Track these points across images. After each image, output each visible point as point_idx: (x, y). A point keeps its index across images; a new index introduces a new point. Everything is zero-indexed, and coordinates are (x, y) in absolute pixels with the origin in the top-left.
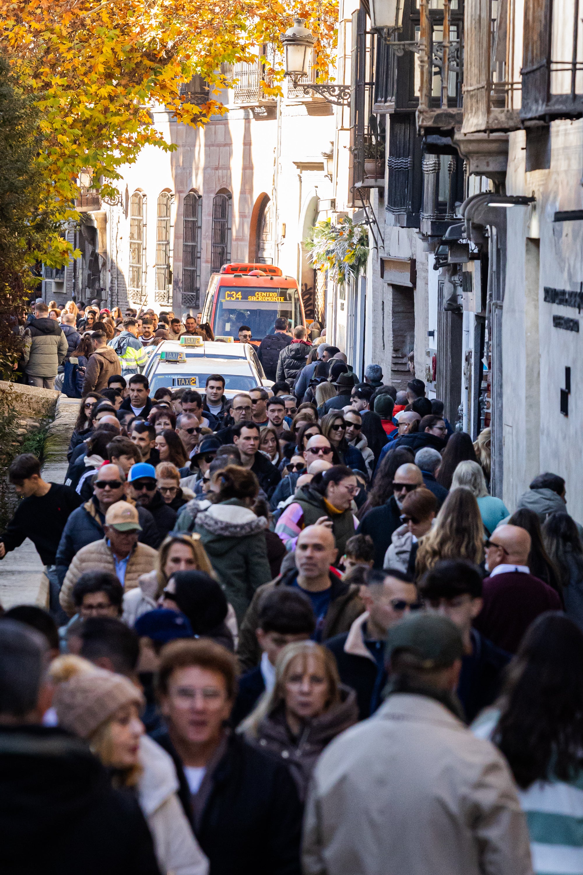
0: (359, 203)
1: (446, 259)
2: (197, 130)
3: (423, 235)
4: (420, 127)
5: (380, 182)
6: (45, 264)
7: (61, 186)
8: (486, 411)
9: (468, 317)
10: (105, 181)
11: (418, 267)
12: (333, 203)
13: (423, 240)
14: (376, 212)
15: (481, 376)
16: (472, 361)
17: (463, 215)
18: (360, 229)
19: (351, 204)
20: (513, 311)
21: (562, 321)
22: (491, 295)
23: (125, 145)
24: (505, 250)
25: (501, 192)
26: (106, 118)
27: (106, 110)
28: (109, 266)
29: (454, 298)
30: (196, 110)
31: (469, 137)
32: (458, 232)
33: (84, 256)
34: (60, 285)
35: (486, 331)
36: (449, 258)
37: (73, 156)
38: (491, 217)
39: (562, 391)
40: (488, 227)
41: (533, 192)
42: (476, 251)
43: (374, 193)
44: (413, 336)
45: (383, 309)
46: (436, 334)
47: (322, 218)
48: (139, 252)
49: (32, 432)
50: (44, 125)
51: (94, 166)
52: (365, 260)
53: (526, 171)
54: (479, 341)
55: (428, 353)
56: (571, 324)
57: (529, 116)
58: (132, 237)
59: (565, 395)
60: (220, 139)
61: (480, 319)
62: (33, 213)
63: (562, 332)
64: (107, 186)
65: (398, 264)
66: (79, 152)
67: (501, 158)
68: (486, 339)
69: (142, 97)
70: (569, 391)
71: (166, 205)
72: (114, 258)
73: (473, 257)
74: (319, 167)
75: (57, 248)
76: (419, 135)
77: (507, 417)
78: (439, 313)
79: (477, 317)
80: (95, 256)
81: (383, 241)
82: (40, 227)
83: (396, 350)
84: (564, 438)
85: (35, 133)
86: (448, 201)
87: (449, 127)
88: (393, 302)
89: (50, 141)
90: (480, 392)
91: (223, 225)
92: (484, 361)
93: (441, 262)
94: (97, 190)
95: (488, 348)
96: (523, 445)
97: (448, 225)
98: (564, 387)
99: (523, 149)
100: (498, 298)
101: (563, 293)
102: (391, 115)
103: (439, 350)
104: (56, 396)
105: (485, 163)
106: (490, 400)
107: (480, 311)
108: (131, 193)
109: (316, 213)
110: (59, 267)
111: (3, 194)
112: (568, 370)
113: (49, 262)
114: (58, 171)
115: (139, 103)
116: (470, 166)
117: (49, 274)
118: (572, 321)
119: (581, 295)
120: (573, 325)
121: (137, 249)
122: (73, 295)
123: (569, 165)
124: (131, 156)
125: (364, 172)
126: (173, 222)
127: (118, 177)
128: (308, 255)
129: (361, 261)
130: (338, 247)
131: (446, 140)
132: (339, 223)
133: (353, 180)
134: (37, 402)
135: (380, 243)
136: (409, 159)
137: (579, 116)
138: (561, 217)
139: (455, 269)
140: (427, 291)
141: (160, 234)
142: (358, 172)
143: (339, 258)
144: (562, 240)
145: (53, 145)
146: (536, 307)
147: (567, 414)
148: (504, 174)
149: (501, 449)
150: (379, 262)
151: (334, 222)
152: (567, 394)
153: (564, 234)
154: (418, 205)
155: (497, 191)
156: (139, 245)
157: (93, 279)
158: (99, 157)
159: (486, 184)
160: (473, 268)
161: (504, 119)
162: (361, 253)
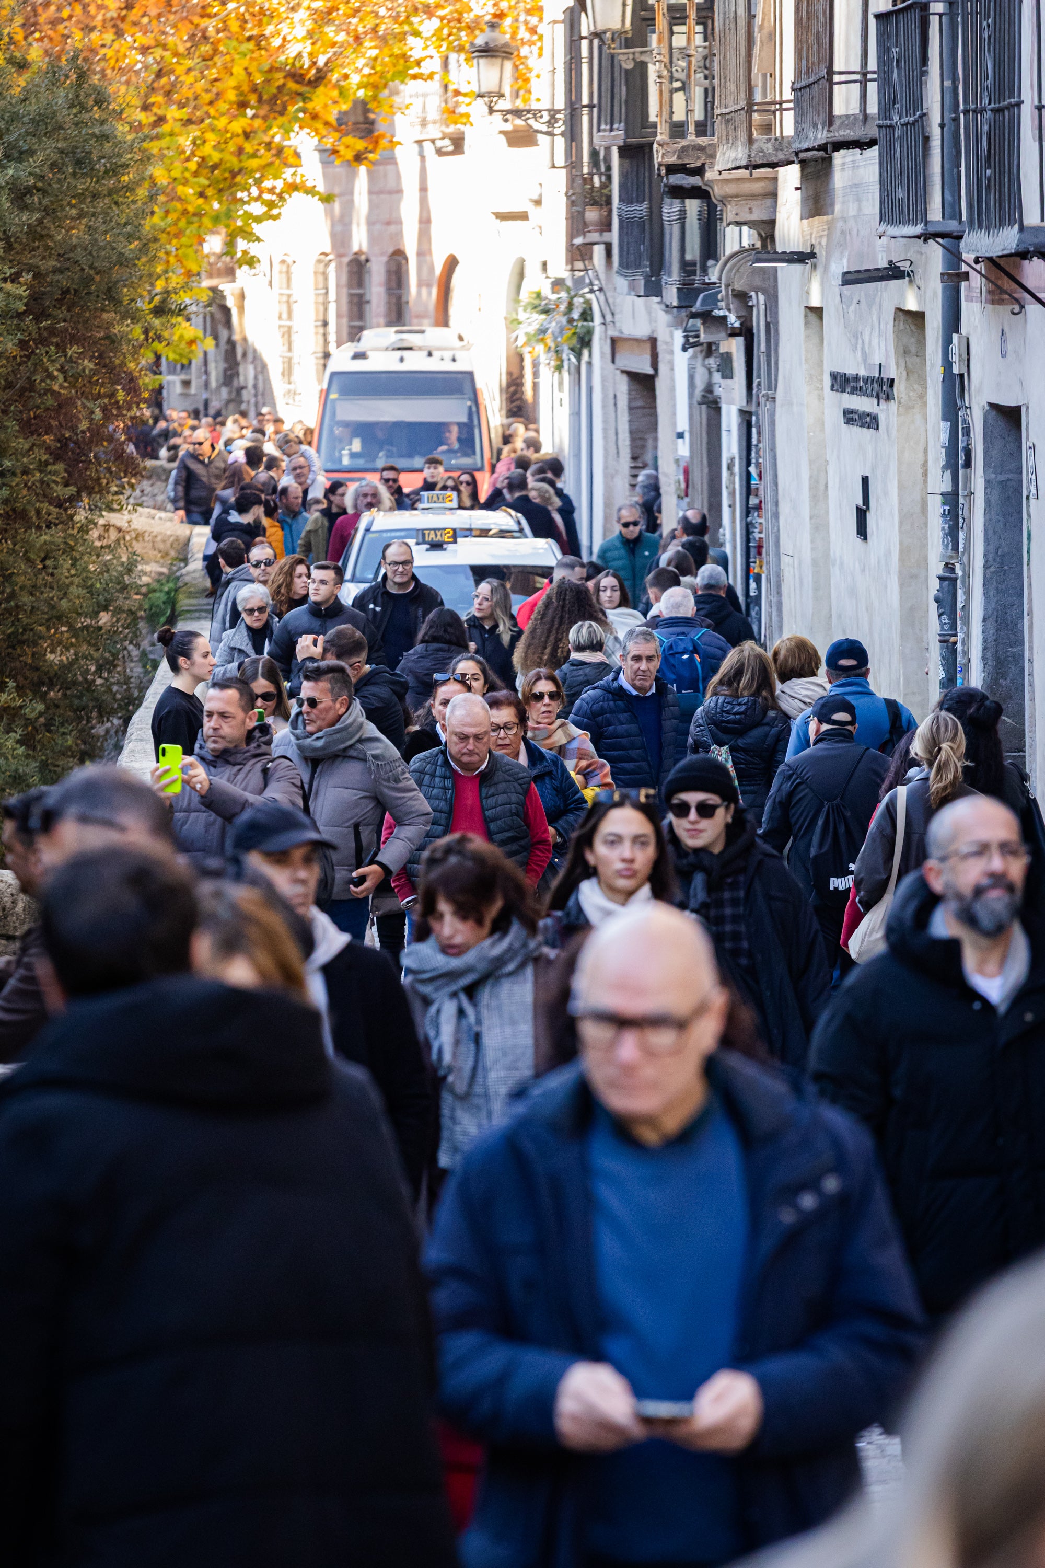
0: (579, 265)
1: (698, 336)
2: (358, 171)
3: (667, 306)
4: (660, 165)
5: (606, 237)
6: (167, 358)
7: (185, 256)
8: (757, 535)
9: (729, 412)
10: (242, 244)
11: (661, 347)
12: (545, 264)
13: (666, 312)
14: (602, 276)
15: (749, 491)
16: (736, 469)
17: (720, 279)
18: (581, 300)
19: (569, 267)
20: (790, 404)
21: (856, 416)
22: (759, 384)
23: (266, 196)
24: (777, 324)
25: (769, 248)
26: (240, 161)
27: (240, 151)
28: (250, 357)
29: (709, 389)
30: (360, 145)
31: (726, 175)
32: (713, 300)
33: (217, 345)
34: (186, 383)
35: (754, 430)
36: (702, 335)
37: (198, 214)
38: (758, 281)
39: (858, 509)
40: (753, 294)
41: (812, 246)
42: (737, 325)
43: (598, 252)
44: (656, 439)
45: (615, 405)
46: (687, 435)
47: (529, 286)
48: (290, 336)
49: (158, 581)
50: (159, 173)
51: (227, 226)
52: (590, 340)
53: (802, 219)
54: (744, 444)
55: (677, 461)
56: (868, 419)
57: (805, 145)
58: (280, 318)
59: (862, 515)
61: (746, 416)
62: (149, 292)
63: (856, 430)
64: (245, 253)
65: (634, 343)
66: (207, 208)
67: (768, 202)
68: (754, 441)
69: (287, 131)
70: (868, 508)
71: (323, 274)
72: (257, 347)
73: (733, 334)
74: (524, 216)
75: (181, 337)
76: (659, 175)
77: (786, 544)
78: (691, 407)
79: (742, 412)
80: (231, 344)
81: (613, 314)
82: (159, 311)
83: (634, 458)
84: (863, 570)
85: (146, 184)
86: (698, 259)
87: (699, 164)
88: (629, 394)
89: (167, 195)
90: (747, 511)
91: (399, 298)
92: (752, 469)
93: (691, 340)
94: (232, 258)
95: (757, 452)
96: (809, 580)
97: (699, 291)
98: (860, 503)
99: (797, 189)
100: (769, 388)
101: (856, 378)
102: (620, 148)
103: (692, 457)
104: (188, 532)
105: (747, 210)
106: (762, 521)
107: (744, 403)
108: (276, 260)
109: (521, 278)
110: (185, 362)
111: (110, 269)
112: (865, 481)
113: (172, 356)
114: (178, 235)
115: (283, 139)
116: (726, 214)
117: (172, 371)
118: (868, 415)
119: (880, 381)
120: (870, 421)
121: (288, 333)
122: (205, 396)
123: (860, 209)
124: (275, 212)
125: (585, 224)
126: (332, 296)
127: (258, 239)
128: (514, 335)
129: (585, 341)
130: (554, 324)
131: (694, 181)
132: (553, 293)
133: (571, 235)
134: (164, 541)
135: (609, 318)
136: (645, 206)
137: (872, 143)
138: (851, 278)
139: (710, 350)
140: (673, 380)
141: (317, 311)
142: (576, 225)
143: (555, 338)
144: (852, 308)
145: (172, 200)
146: (821, 398)
147: (865, 539)
148: (772, 222)
149: (779, 587)
150: (609, 341)
151: (547, 291)
152: (865, 512)
153: (855, 301)
154: (658, 265)
155: (764, 246)
156: (290, 328)
157: (230, 374)
158: (233, 214)
159: (748, 237)
160: (735, 347)
161: (771, 151)
162: (584, 330)
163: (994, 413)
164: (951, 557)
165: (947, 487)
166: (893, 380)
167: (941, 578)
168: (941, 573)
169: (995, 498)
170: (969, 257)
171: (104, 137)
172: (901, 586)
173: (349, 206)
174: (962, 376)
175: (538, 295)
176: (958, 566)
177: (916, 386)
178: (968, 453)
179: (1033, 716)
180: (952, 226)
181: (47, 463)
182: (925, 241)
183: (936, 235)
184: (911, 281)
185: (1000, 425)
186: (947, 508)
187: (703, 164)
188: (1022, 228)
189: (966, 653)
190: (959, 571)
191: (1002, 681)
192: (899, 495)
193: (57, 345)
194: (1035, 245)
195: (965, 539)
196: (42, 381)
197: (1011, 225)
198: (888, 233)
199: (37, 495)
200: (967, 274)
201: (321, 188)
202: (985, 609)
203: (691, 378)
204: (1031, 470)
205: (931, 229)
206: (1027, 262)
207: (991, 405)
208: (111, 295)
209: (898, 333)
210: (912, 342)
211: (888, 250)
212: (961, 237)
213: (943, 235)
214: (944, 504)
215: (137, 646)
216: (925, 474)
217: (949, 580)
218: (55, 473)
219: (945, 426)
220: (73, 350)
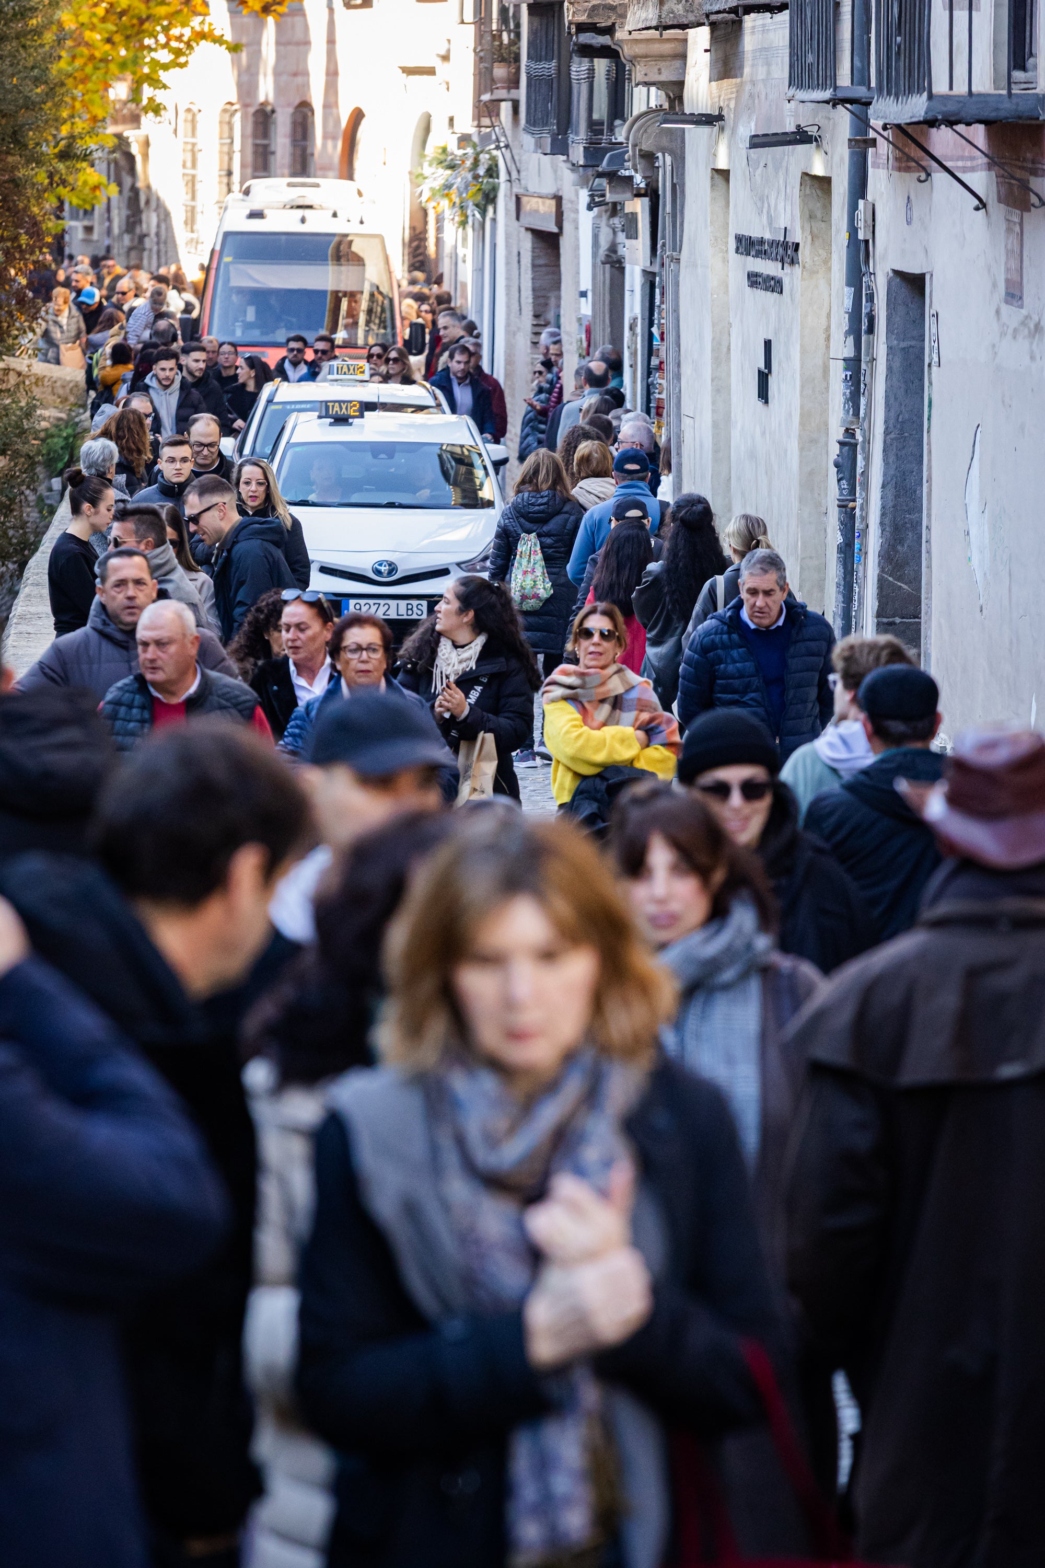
0: (486, 121)
1: (603, 196)
2: (266, 23)
3: (573, 165)
4: (570, 23)
5: (514, 94)
6: (71, 203)
7: (92, 101)
8: (657, 396)
9: (633, 272)
10: (147, 91)
11: (566, 206)
12: (451, 120)
13: (572, 170)
14: (509, 133)
15: (650, 351)
16: (639, 330)
17: (628, 139)
18: (487, 156)
19: (476, 123)
20: (695, 266)
21: (760, 280)
22: (664, 245)
23: (174, 44)
24: (683, 186)
25: (677, 109)
26: (149, 8)
28: (153, 204)
29: (613, 249)
31: (636, 35)
32: (619, 160)
33: (120, 192)
34: (89, 230)
35: (657, 291)
36: (608, 195)
37: (104, 60)
38: (665, 142)
39: (760, 372)
40: (660, 155)
41: (721, 108)
42: (643, 185)
43: (505, 109)
44: (559, 298)
45: (519, 262)
46: (590, 294)
47: (434, 141)
48: (193, 185)
49: (57, 426)
50: (67, 18)
51: (134, 73)
52: (495, 197)
53: (710, 81)
54: (647, 304)
55: (579, 320)
56: (772, 283)
57: (715, 8)
58: (184, 166)
59: (763, 378)
60: (299, 35)
61: (649, 276)
62: (55, 136)
63: (759, 293)
64: (151, 100)
65: (539, 200)
66: (114, 54)
67: (678, 63)
68: (657, 301)
70: (770, 371)
71: (228, 123)
72: (161, 195)
73: (639, 194)
74: (431, 72)
75: (85, 182)
76: (569, 33)
77: (687, 405)
78: (594, 266)
79: (645, 273)
80: (135, 191)
81: (519, 171)
82: (65, 155)
83: (536, 316)
84: (764, 434)
85: (54, 28)
86: (606, 119)
87: (609, 23)
88: (533, 252)
89: (75, 40)
90: (649, 372)
91: (304, 150)
92: (655, 330)
93: (597, 199)
94: (137, 105)
95: (660, 313)
96: (709, 442)
97: (606, 150)
98: (762, 366)
99: (706, 51)
100: (674, 250)
101: (762, 242)
102: (529, 6)
103: (594, 316)
105: (656, 71)
106: (663, 382)
107: (648, 263)
108: (182, 108)
109: (427, 132)
110: (88, 207)
111: (16, 112)
112: (768, 344)
113: (75, 201)
114: (85, 80)
116: (633, 74)
117: (74, 216)
118: (772, 279)
119: (785, 245)
120: (774, 285)
121: (192, 183)
122: (107, 242)
123: (769, 73)
124: (182, 60)
125: (493, 80)
126: (237, 145)
127: (165, 87)
128: (419, 190)
129: (489, 198)
130: (459, 180)
131: (604, 40)
132: (459, 148)
133: (478, 92)
134: (63, 387)
135: (514, 175)
136: (554, 63)
137: (782, 7)
138: (759, 142)
139: (615, 209)
140: (577, 239)
141: (221, 161)
142: (484, 81)
143: (460, 195)
144: (759, 172)
145: (79, 45)
146: (725, 261)
147: (767, 402)
148: (681, 84)
150: (514, 198)
151: (453, 146)
152: (767, 375)
153: (762, 164)
154: (565, 125)
155: (672, 107)
156: (194, 176)
157: (133, 221)
158: (140, 61)
159: (656, 97)
160: (639, 207)
161: (682, 12)
162: (490, 187)
163: (898, 280)
164: (852, 423)
165: (849, 352)
166: (798, 245)
167: (842, 444)
168: (841, 438)
169: (897, 364)
170: (876, 123)
172: (802, 450)
173: (256, 55)
174: (867, 242)
175: (444, 150)
176: (858, 432)
177: (821, 251)
178: (871, 319)
179: (929, 584)
180: (861, 92)
182: (835, 106)
183: (844, 101)
184: (818, 146)
185: (904, 292)
186: (849, 373)
188: (930, 96)
189: (864, 518)
190: (859, 437)
191: (899, 548)
192: (801, 359)
194: (944, 113)
195: (866, 405)
197: (920, 93)
198: (797, 97)
200: (874, 140)
201: (228, 37)
202: (885, 475)
203: (596, 237)
204: (933, 338)
205: (840, 95)
206: (935, 130)
207: (895, 272)
209: (804, 197)
210: (817, 206)
211: (796, 115)
212: (870, 104)
213: (851, 101)
214: (846, 369)
216: (828, 339)
217: (849, 446)
219: (849, 292)
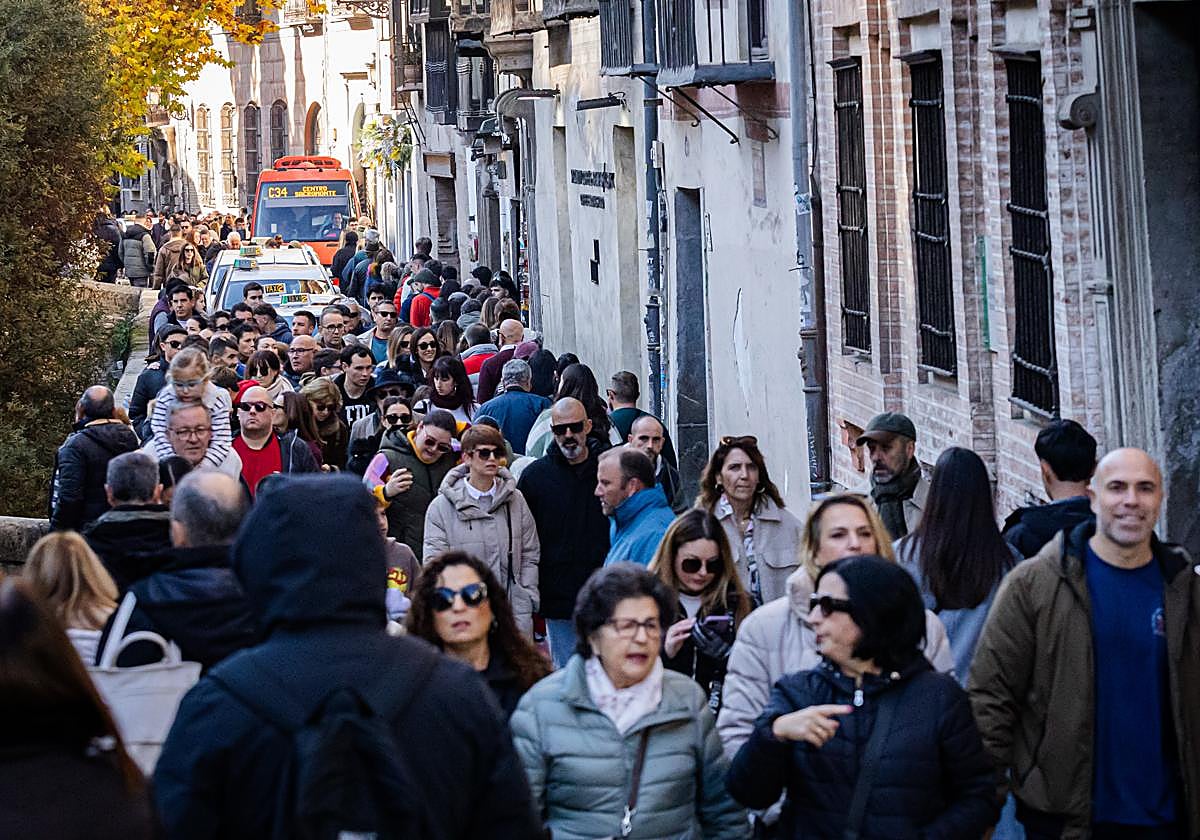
0: (401, 105)
1: (482, 150)
2: (253, 48)
3: (460, 131)
4: (453, 32)
5: (418, 86)
6: (122, 174)
7: (134, 105)
9: (504, 202)
10: (172, 97)
11: (457, 159)
12: (378, 106)
13: (460, 135)
14: (416, 112)
15: (518, 254)
16: (510, 240)
17: (495, 110)
18: (403, 129)
19: (394, 107)
20: (544, 193)
21: (589, 200)
22: (523, 180)
23: (188, 64)
24: (534, 139)
25: (528, 87)
26: (170, 41)
27: (170, 33)
28: (179, 174)
29: (491, 186)
30: (251, 29)
31: (497, 39)
32: (492, 125)
33: (156, 166)
34: (136, 193)
35: (521, 213)
36: (485, 150)
37: (142, 77)
38: (521, 111)
39: (592, 262)
40: (518, 119)
41: (557, 85)
42: (508, 142)
43: (414, 95)
44: (455, 223)
45: (427, 199)
46: (476, 218)
47: (368, 121)
48: (206, 160)
49: (118, 326)
50: (114, 48)
51: (162, 85)
52: (409, 157)
53: (550, 67)
54: (515, 223)
55: (470, 236)
56: (597, 201)
57: (550, 16)
58: (199, 148)
59: (594, 266)
60: (274, 55)
61: (515, 203)
62: (109, 129)
63: (589, 209)
64: (174, 102)
65: (439, 157)
66: (147, 73)
67: (527, 57)
68: (522, 221)
69: (201, 20)
70: (598, 262)
71: (228, 117)
72: (184, 168)
73: (506, 148)
74: (363, 76)
75: (132, 160)
76: (453, 39)
77: (544, 288)
78: (478, 199)
79: (512, 201)
80: (167, 166)
81: (424, 138)
82: (115, 141)
83: (441, 236)
84: (596, 304)
85: (105, 55)
86: (481, 98)
87: (479, 32)
88: (436, 192)
89: (120, 64)
90: (518, 266)
92: (521, 239)
93: (477, 153)
94: (166, 107)
95: (523, 228)
96: (560, 312)
97: (482, 120)
98: (593, 258)
99: (546, 47)
100: (531, 183)
101: (589, 174)
102: (426, 24)
103: (479, 233)
105: (513, 62)
106: (528, 274)
107: (514, 195)
108: (196, 108)
109: (364, 117)
110: (135, 177)
112: (596, 243)
113: (126, 173)
114: (129, 90)
115: (199, 26)
116: (497, 66)
117: (126, 184)
118: (598, 198)
119: (605, 175)
120: (599, 203)
121: (205, 158)
122: (149, 201)
123: (588, 59)
124: (194, 74)
125: (404, 77)
126: (235, 132)
127: (183, 93)
128: (358, 155)
129: (405, 157)
130: (385, 146)
131: (477, 43)
132: (384, 125)
133: (395, 85)
134: (122, 299)
135: (422, 140)
136: (444, 63)
137: (595, 14)
138: (583, 106)
139: (490, 159)
140: (466, 181)
141: (224, 143)
142: (398, 78)
143: (386, 156)
144: (585, 127)
145: (123, 67)
146: (565, 188)
147: (597, 283)
148: (531, 70)
149: (540, 317)
150: (422, 157)
151: (380, 124)
152: (596, 264)
153: (587, 122)
154: (454, 104)
155: (525, 86)
156: (206, 154)
157: (167, 186)
158: (165, 76)
159: (516, 82)
160: (507, 157)
161: (528, 21)
162: (405, 150)
163: (682, 194)
164: (655, 293)
165: (651, 245)
166: (613, 174)
167: (648, 307)
168: (648, 303)
169: (683, 251)
170: (662, 88)
171: (75, 24)
172: (622, 314)
173: (247, 71)
174: (659, 169)
175: (375, 127)
176: (659, 298)
177: (629, 178)
178: (665, 222)
179: (712, 398)
180: (650, 67)
181: (40, 245)
182: (633, 78)
183: (639, 74)
184: (623, 107)
185: (687, 202)
186: (651, 259)
187: (482, 32)
188: (697, 67)
189: (666, 357)
190: (660, 302)
191: (690, 375)
192: (619, 252)
193: (46, 165)
194: (706, 78)
195: (664, 280)
196: (36, 189)
197: (690, 65)
198: (608, 73)
199: (34, 267)
200: (662, 100)
201: (226, 58)
202: (678, 327)
203: (478, 179)
204: (707, 231)
205: (636, 70)
206: (701, 90)
207: (679, 189)
208: (83, 131)
209: (616, 143)
210: (625, 148)
211: (608, 86)
212: (655, 75)
213: (644, 74)
214: (650, 256)
215: (105, 369)
216: (636, 237)
217: (654, 308)
218: (46, 252)
219: (649, 204)
220: (56, 168)
